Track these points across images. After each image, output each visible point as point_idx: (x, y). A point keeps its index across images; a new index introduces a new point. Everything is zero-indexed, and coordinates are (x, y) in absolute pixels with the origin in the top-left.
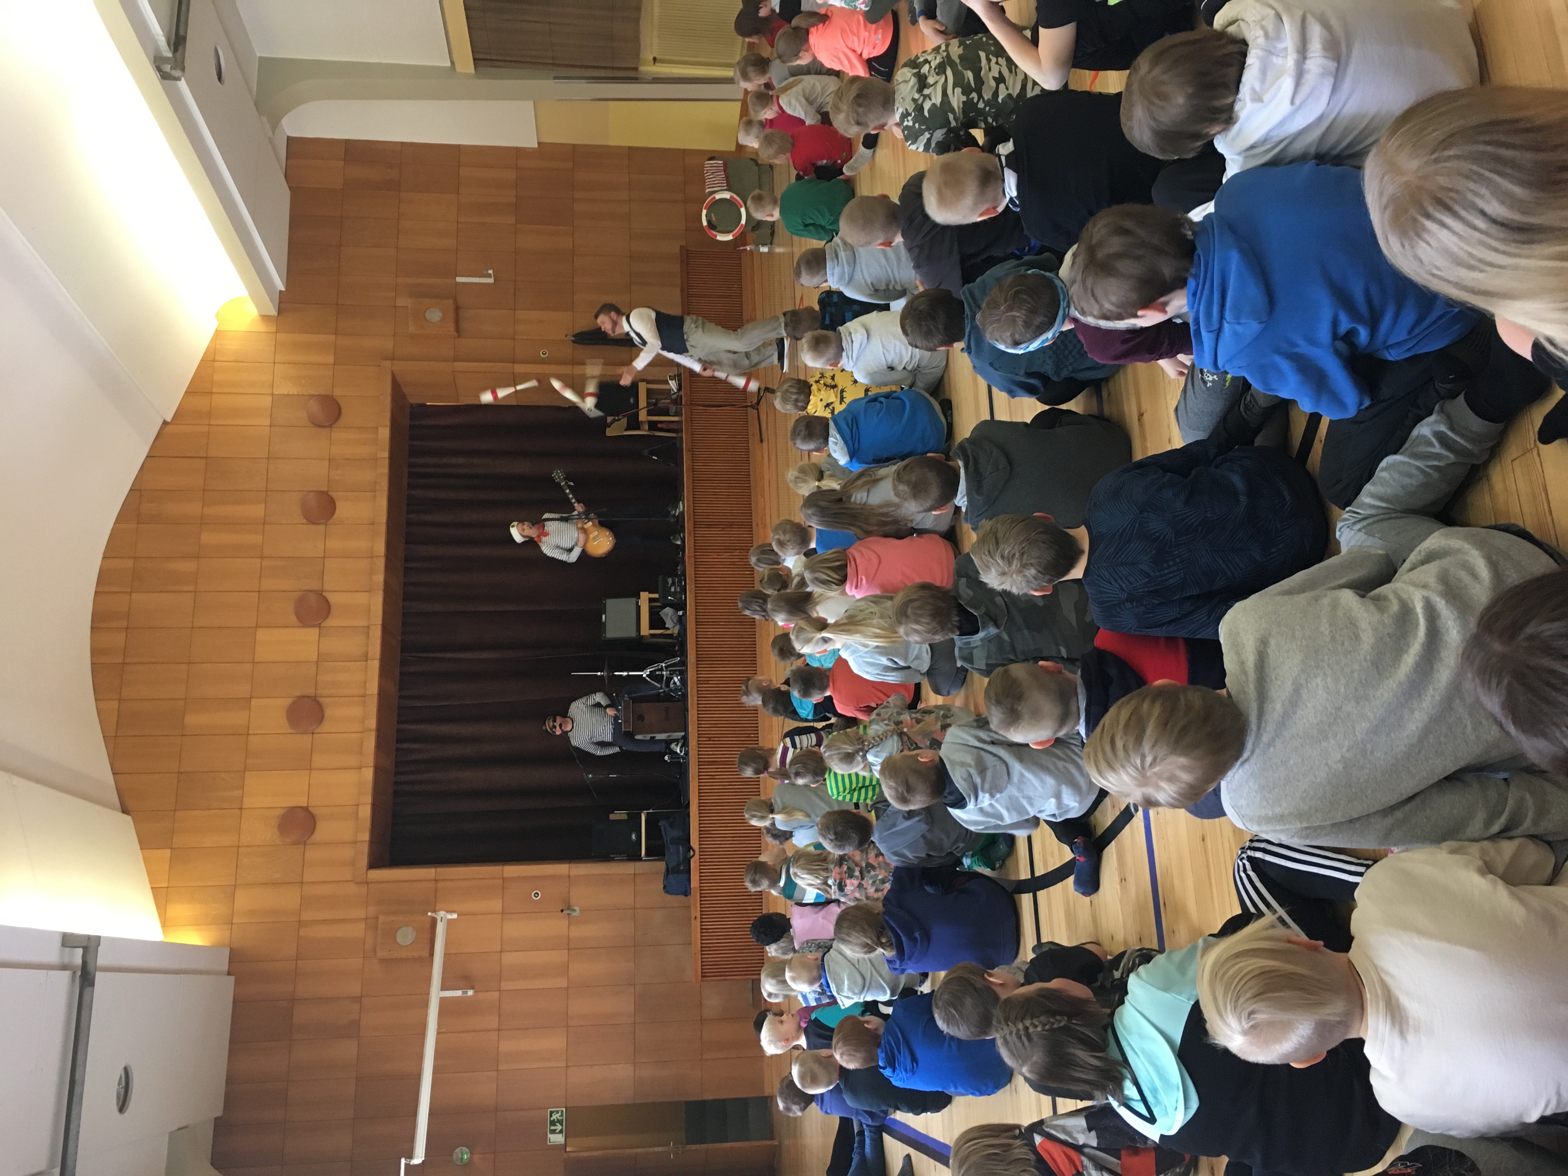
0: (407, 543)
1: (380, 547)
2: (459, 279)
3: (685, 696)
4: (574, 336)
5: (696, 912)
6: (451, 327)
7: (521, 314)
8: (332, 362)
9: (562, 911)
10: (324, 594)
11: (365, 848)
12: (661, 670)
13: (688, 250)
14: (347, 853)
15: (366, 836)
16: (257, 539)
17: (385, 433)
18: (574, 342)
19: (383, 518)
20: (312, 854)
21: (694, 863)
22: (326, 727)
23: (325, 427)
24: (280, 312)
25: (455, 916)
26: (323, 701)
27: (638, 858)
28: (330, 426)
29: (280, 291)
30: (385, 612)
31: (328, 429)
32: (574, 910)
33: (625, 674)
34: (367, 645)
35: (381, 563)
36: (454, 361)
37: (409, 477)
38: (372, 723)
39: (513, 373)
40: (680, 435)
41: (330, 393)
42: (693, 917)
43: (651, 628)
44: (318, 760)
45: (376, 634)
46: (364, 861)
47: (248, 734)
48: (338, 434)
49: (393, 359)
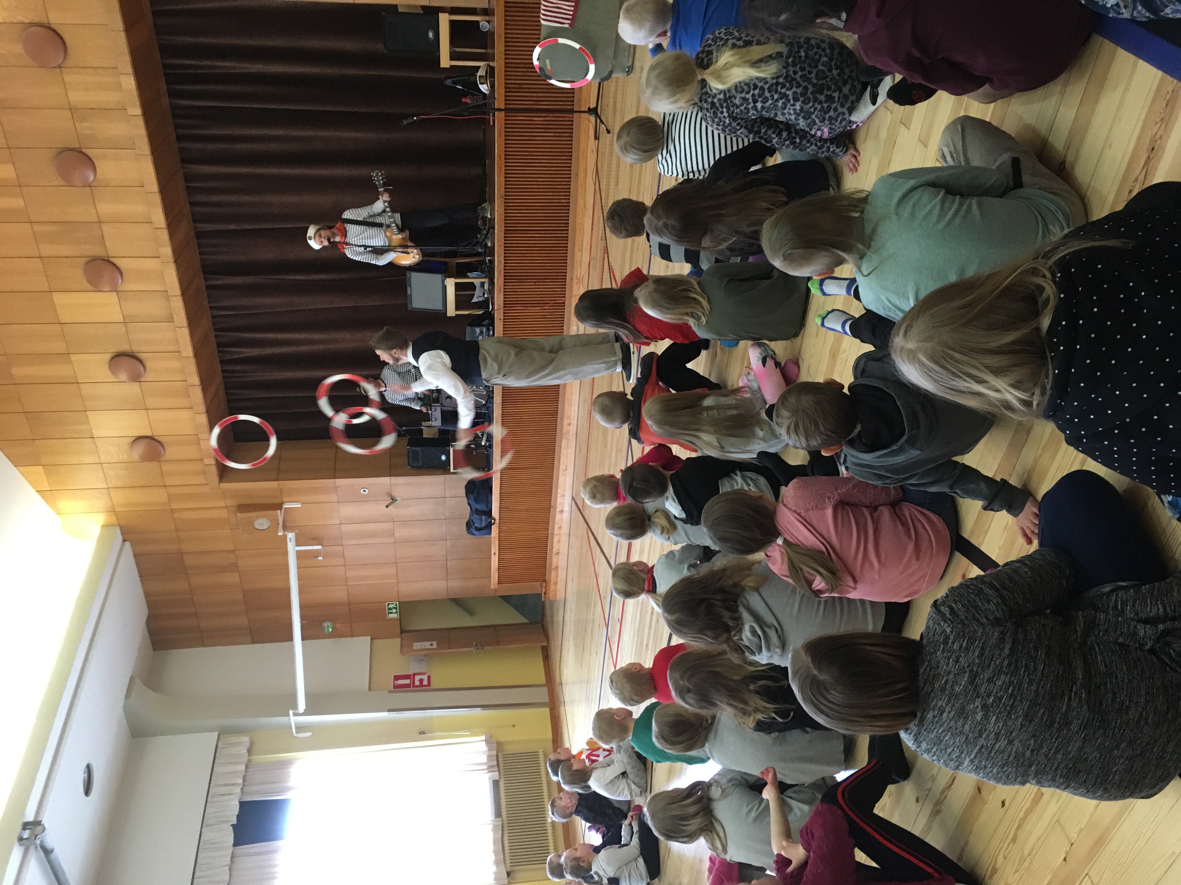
10: (111, 259)
14: (198, 467)
16: (18, 203)
20: (167, 467)
22: (150, 376)
23: (52, 67)
25: (299, 505)
26: (142, 356)
28: (59, 66)
31: (57, 71)
32: (396, 500)
35: (164, 236)
41: (45, 20)
43: (457, 308)
44: (152, 402)
46: (215, 477)
47: (77, 383)
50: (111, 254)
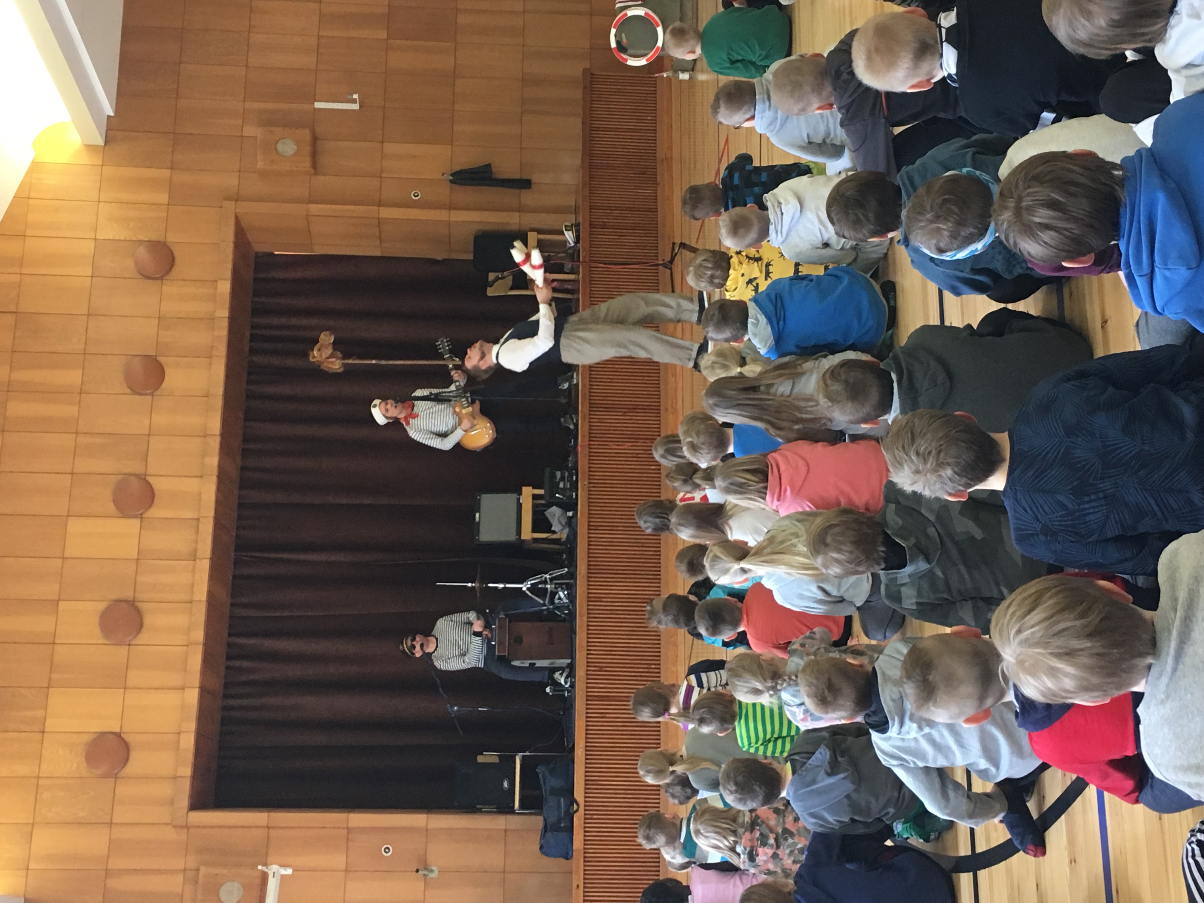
0: (246, 419)
1: (215, 424)
2: (318, 105)
3: (572, 615)
4: (452, 175)
5: (578, 879)
6: (307, 164)
7: (390, 148)
8: (166, 202)
9: (417, 871)
10: (148, 478)
11: (186, 786)
12: (545, 582)
13: (592, 74)
14: (165, 790)
15: (187, 771)
16: (72, 411)
17: (225, 287)
18: (451, 181)
19: (220, 390)
20: (124, 790)
21: (578, 820)
22: (144, 637)
23: (157, 279)
24: (106, 142)
25: (289, 871)
26: (143, 606)
27: (510, 811)
28: (162, 278)
29: (109, 117)
30: (218, 502)
31: (159, 281)
32: (432, 871)
33: (501, 586)
34: (196, 542)
35: (215, 443)
36: (309, 202)
37: (251, 341)
38: (199, 635)
39: (378, 218)
40: (576, 296)
41: (162, 239)
42: (575, 886)
43: (535, 530)
44: (135, 677)
45: (208, 528)
46: (185, 802)
47: (54, 643)
48: (169, 288)
49: (237, 198)
50: (150, 471)
